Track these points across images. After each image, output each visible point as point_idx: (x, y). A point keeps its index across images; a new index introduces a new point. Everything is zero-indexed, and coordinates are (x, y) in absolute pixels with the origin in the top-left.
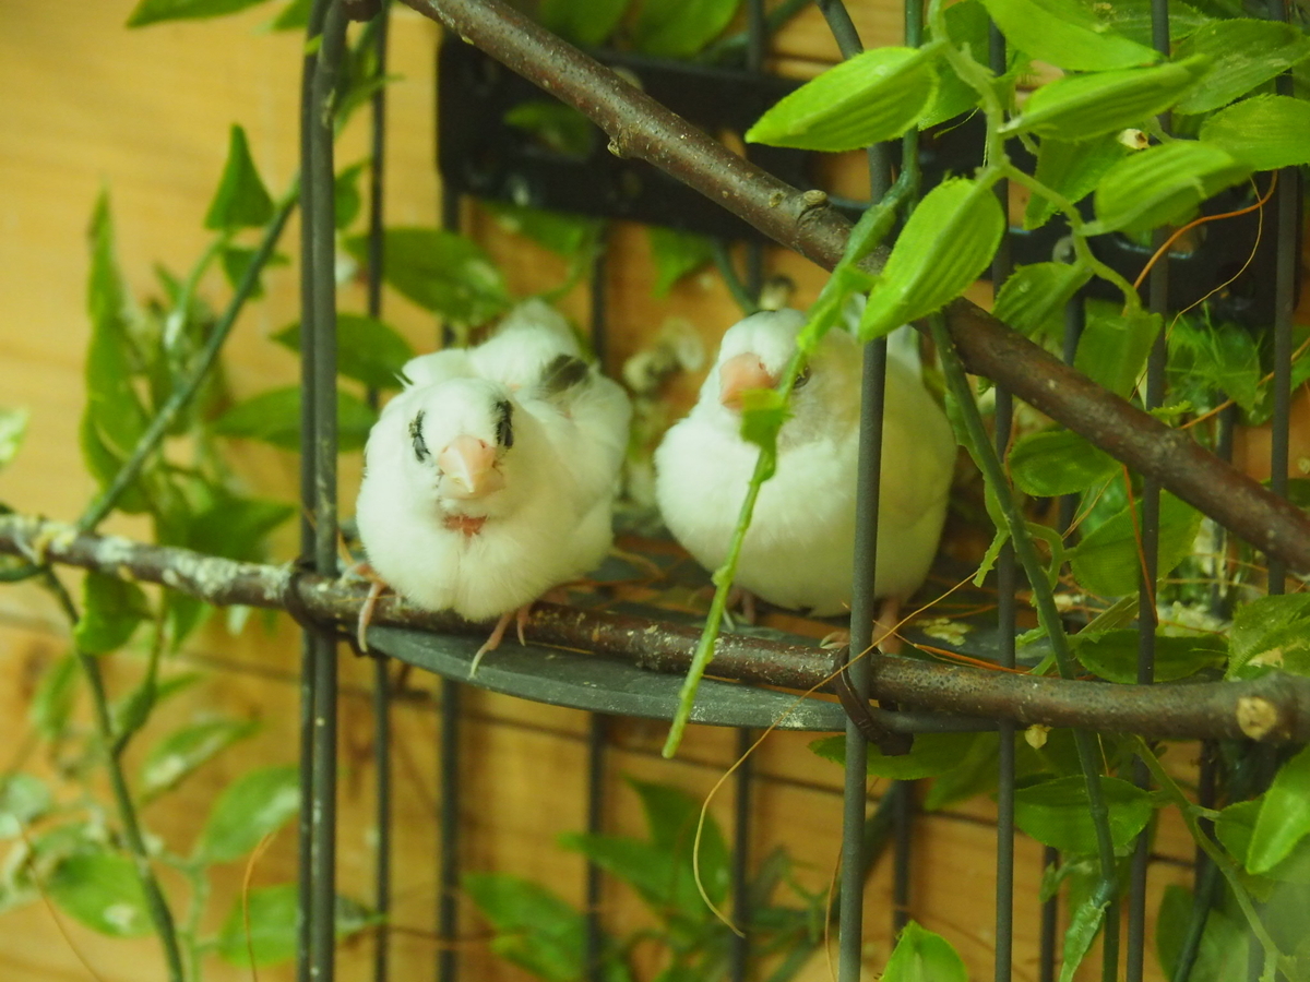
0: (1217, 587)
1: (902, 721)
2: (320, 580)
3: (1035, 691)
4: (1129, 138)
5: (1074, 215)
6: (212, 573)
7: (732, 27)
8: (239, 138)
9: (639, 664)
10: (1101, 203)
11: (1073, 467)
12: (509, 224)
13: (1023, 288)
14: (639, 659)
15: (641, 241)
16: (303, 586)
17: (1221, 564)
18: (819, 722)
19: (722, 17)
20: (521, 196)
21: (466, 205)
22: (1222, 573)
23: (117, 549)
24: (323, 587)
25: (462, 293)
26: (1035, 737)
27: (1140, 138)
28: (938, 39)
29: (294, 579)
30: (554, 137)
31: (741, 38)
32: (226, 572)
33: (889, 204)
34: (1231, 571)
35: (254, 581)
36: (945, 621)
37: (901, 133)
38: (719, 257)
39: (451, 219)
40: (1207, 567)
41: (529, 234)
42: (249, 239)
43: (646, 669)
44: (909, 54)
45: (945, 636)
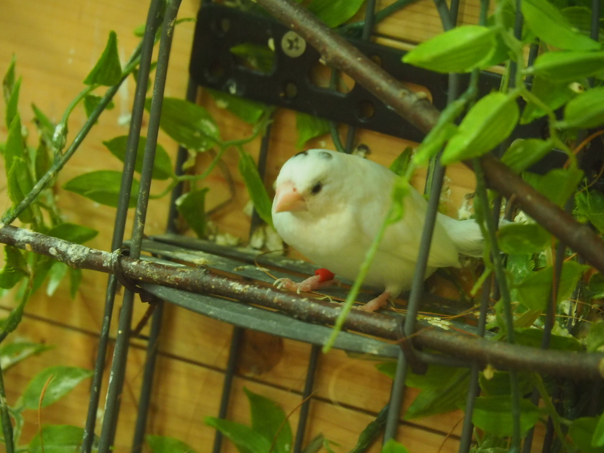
0: (571, 320)
1: (425, 357)
2: (133, 260)
3: (496, 347)
4: (575, 87)
5: (552, 116)
6: (75, 251)
7: (356, 17)
8: (113, 38)
9: (296, 316)
10: (568, 112)
11: (527, 242)
12: (222, 104)
13: (519, 150)
14: (296, 313)
15: (291, 119)
16: (123, 262)
17: (575, 310)
18: (385, 352)
19: (352, 12)
20: (233, 90)
21: (200, 89)
22: (574, 314)
23: (25, 234)
24: (135, 263)
25: (197, 134)
26: (488, 373)
27: (580, 88)
28: (499, 25)
29: (119, 258)
30: (253, 63)
31: (361, 23)
32: (83, 251)
33: (461, 102)
34: (578, 314)
35: (98, 257)
36: (438, 319)
37: (470, 70)
38: (333, 131)
39: (192, 95)
40: (567, 311)
41: (231, 111)
42: (101, 91)
43: (299, 319)
44: (482, 30)
45: (440, 325)
